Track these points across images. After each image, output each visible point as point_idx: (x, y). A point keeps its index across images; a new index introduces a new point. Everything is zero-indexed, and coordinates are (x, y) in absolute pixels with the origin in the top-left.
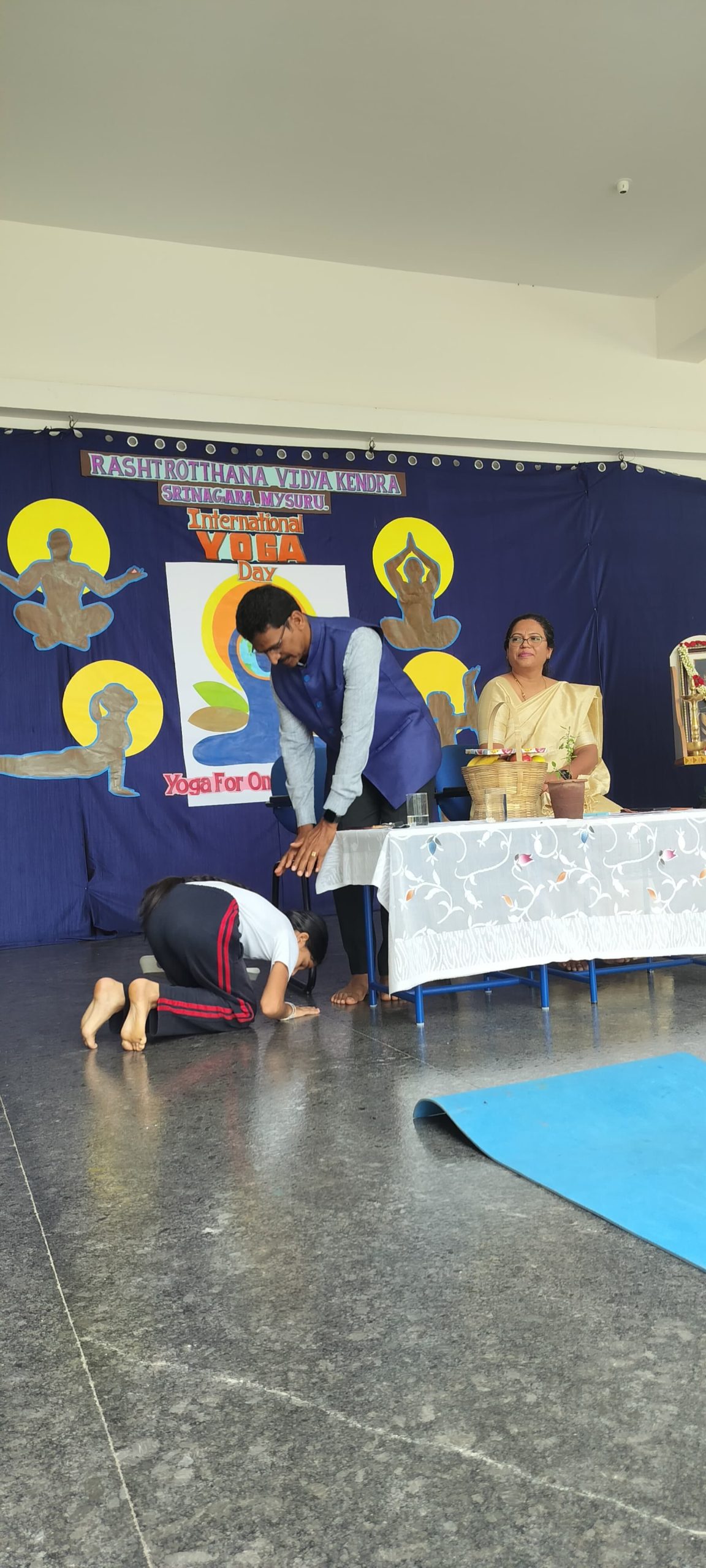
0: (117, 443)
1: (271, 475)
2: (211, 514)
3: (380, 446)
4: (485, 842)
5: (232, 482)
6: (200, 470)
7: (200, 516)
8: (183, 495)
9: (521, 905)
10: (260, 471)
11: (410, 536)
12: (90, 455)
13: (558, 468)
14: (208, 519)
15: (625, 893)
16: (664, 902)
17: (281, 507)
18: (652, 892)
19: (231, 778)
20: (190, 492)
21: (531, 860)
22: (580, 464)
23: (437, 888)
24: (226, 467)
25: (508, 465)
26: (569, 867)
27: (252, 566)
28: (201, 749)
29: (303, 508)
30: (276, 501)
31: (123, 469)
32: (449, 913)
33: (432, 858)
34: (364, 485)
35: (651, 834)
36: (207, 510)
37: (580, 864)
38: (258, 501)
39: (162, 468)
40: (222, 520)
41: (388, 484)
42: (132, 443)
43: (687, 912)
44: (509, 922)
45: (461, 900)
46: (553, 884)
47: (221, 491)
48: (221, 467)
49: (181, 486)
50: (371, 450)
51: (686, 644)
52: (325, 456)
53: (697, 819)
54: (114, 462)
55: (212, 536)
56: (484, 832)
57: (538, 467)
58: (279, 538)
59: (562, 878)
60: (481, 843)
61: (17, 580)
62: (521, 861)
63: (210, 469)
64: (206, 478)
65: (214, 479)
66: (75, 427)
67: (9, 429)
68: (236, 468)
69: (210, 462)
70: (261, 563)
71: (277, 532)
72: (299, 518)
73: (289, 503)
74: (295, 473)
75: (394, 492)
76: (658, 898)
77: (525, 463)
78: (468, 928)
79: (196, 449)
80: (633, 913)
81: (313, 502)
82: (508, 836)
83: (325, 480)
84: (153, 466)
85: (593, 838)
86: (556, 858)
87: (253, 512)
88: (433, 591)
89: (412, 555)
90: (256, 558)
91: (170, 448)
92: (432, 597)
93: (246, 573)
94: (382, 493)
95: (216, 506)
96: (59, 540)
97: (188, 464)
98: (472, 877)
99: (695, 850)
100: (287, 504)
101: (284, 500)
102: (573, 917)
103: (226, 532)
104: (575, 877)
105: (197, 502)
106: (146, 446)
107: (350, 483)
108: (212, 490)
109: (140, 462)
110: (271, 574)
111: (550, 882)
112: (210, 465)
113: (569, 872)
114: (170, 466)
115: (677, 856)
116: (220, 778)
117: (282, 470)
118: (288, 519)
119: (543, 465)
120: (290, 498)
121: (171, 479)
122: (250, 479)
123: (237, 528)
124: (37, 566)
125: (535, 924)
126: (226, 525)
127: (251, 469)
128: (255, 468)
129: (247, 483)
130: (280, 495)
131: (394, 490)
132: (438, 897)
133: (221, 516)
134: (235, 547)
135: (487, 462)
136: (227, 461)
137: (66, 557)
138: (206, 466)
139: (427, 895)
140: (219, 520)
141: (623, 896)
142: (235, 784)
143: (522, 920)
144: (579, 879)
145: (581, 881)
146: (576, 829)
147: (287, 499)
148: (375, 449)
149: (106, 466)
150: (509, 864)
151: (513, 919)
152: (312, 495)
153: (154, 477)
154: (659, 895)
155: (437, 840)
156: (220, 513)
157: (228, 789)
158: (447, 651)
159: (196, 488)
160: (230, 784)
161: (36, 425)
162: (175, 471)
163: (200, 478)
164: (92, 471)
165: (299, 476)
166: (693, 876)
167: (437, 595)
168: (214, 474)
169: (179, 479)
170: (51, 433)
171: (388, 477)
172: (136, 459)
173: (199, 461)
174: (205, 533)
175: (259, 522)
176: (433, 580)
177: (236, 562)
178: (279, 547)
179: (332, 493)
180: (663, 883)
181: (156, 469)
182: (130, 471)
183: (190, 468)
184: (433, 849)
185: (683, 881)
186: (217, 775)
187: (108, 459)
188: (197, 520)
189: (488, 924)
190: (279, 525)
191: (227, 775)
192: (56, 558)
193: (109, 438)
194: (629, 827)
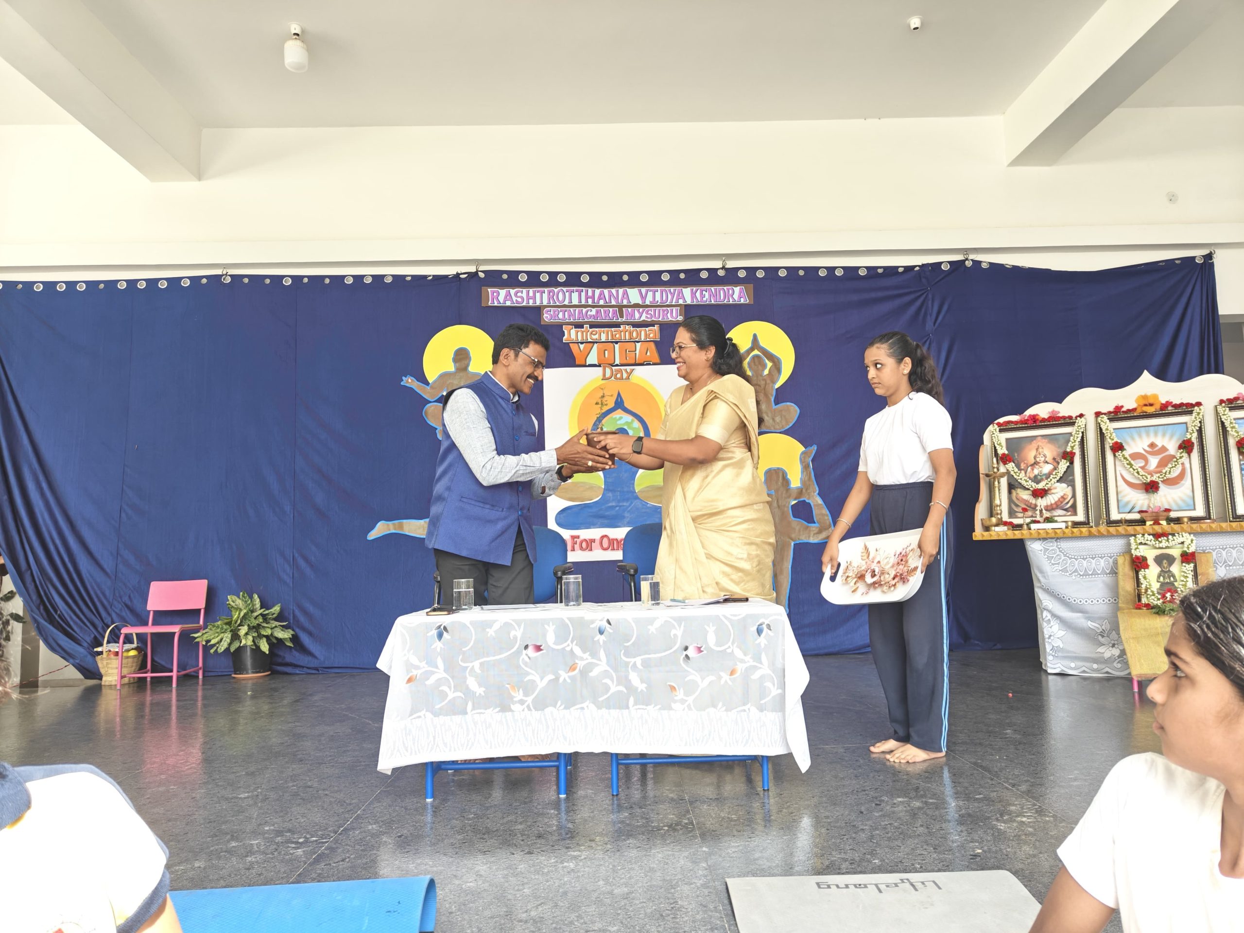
0: (512, 280)
1: (634, 295)
2: (582, 329)
3: (731, 264)
4: (495, 632)
5: (602, 302)
6: (575, 296)
7: (573, 331)
8: (561, 315)
9: (526, 694)
10: (625, 293)
11: (755, 336)
12: (489, 290)
13: (901, 270)
14: (579, 334)
15: (642, 687)
16: (685, 698)
17: (642, 319)
18: (673, 688)
19: (585, 540)
20: (566, 313)
21: (541, 650)
22: (923, 265)
23: (440, 673)
24: (598, 292)
25: (851, 271)
26: (582, 659)
27: (614, 368)
28: (562, 516)
29: (660, 319)
30: (637, 315)
31: (514, 299)
32: (449, 698)
33: (438, 645)
34: (715, 296)
35: (676, 629)
36: (579, 326)
37: (594, 654)
38: (622, 316)
39: (545, 296)
40: (591, 333)
41: (737, 295)
42: (523, 278)
43: (711, 710)
44: (511, 710)
45: (462, 686)
46: (564, 675)
47: (591, 311)
48: (594, 292)
49: (559, 309)
50: (723, 268)
51: (999, 424)
52: (682, 276)
53: (731, 615)
54: (508, 294)
55: (582, 346)
56: (495, 621)
57: (880, 271)
58: (638, 345)
59: (574, 669)
60: (491, 632)
61: (428, 388)
62: (531, 651)
63: (583, 294)
64: (580, 301)
65: (587, 301)
66: (479, 270)
67: (430, 276)
68: (606, 291)
69: (584, 289)
70: (622, 365)
71: (637, 340)
72: (656, 327)
73: (649, 316)
74: (654, 292)
75: (742, 301)
76: (680, 694)
77: (868, 268)
78: (466, 713)
79: (573, 279)
80: (650, 708)
81: (669, 315)
82: (519, 626)
83: (681, 296)
84: (538, 295)
85: (611, 631)
86: (568, 649)
87: (617, 325)
88: (774, 382)
89: (756, 352)
90: (617, 362)
91: (553, 280)
92: (773, 387)
93: (608, 374)
94: (731, 302)
95: (587, 323)
96: (462, 356)
97: (565, 291)
98: (476, 664)
99: (726, 646)
100: (647, 317)
101: (644, 315)
102: (582, 708)
103: (594, 343)
104: (589, 667)
105: (572, 320)
106: (533, 280)
107: (702, 296)
108: (584, 310)
109: (528, 293)
110: (629, 374)
111: (561, 672)
112: (584, 291)
113: (581, 664)
114: (551, 294)
115: (705, 652)
116: (575, 539)
117: (643, 290)
118: (647, 329)
119: (886, 268)
120: (650, 312)
121: (551, 304)
122: (617, 298)
123: (603, 339)
124: (444, 376)
125: (537, 714)
126: (594, 337)
127: (617, 292)
128: (621, 291)
129: (613, 303)
130: (641, 310)
131: (742, 300)
132: (439, 682)
133: (591, 330)
134: (601, 353)
135: (831, 270)
136: (598, 287)
137: (466, 368)
138: (580, 292)
139: (428, 679)
140: (588, 333)
141: (639, 690)
142: (589, 545)
143: (526, 709)
144: (591, 671)
145: (593, 674)
146: (593, 622)
147: (647, 313)
148: (726, 267)
149: (501, 299)
150: (518, 653)
151: (516, 707)
152: (668, 309)
153: (538, 303)
154: (682, 690)
155: (445, 628)
156: (590, 328)
157: (581, 548)
158: (786, 432)
159: (571, 309)
160: (584, 545)
161: (449, 271)
162: (555, 297)
163: (575, 301)
164: (490, 302)
165: (658, 295)
166: (722, 674)
167: (778, 385)
168: (587, 298)
169: (558, 304)
170: (461, 276)
171: (737, 289)
172: (524, 291)
173: (575, 288)
174: (576, 344)
175: (622, 333)
176: (775, 372)
177: (599, 366)
178: (637, 352)
179: (686, 306)
180: (686, 680)
181: (540, 297)
182: (519, 300)
183: (567, 294)
184: (440, 636)
185: (712, 678)
186: (573, 537)
187: (503, 292)
188: (571, 335)
189: (489, 711)
190: (639, 334)
191: (582, 538)
192: (458, 370)
193: (505, 276)
194: (651, 621)
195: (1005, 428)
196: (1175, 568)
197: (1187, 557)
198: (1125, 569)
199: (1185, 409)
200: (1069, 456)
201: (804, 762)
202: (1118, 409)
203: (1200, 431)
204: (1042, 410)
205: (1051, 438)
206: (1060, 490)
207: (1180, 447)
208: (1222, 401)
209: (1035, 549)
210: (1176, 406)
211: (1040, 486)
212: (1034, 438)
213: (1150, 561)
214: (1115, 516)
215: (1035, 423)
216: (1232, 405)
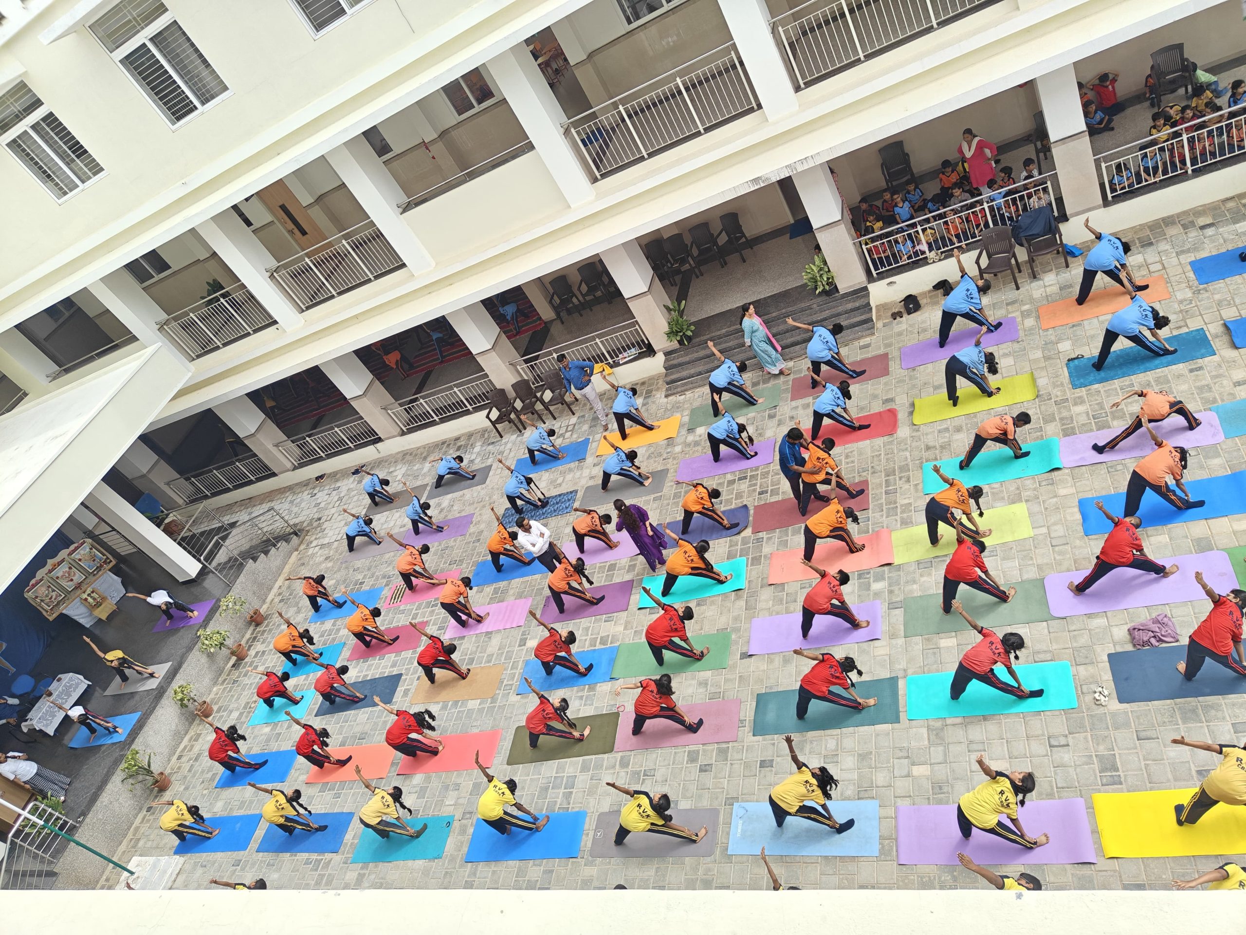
195: (28, 591)
196: (92, 595)
197: (93, 592)
198: (84, 602)
199: (63, 561)
200: (49, 587)
201: (91, 683)
202: (49, 570)
203: (70, 563)
204: (33, 582)
205: (42, 586)
206: (54, 594)
207: (69, 569)
208: (68, 555)
209: (64, 612)
210: (60, 561)
211: (50, 597)
212: (37, 588)
213: (87, 597)
214: (70, 590)
215: (34, 586)
216: (70, 554)
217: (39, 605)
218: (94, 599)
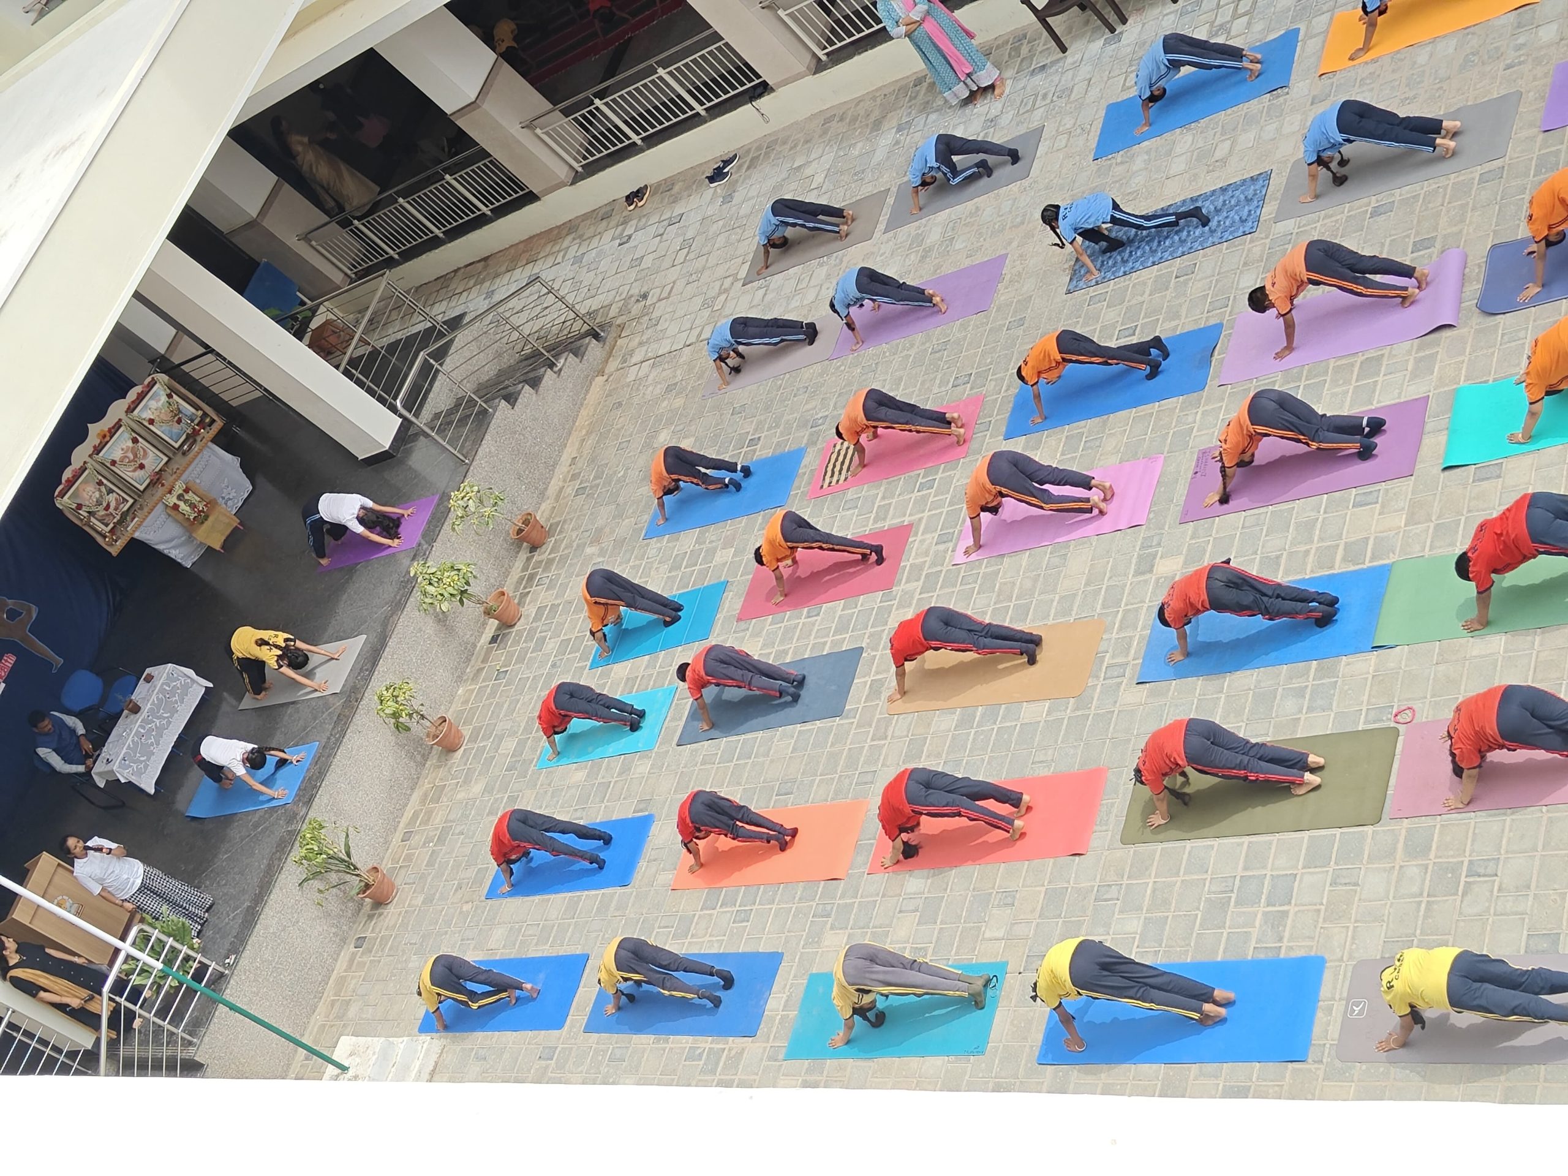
9: (153, 746)
16: (178, 705)
18: (173, 706)
23: (135, 766)
32: (143, 767)
33: (127, 762)
43: (184, 700)
51: (58, 498)
78: (149, 764)
80: (175, 716)
111: (153, 733)
113: (154, 727)
139: (135, 769)
151: (155, 751)
154: (175, 704)
166: (177, 691)
180: (173, 702)
185: (177, 695)
195: (62, 495)
196: (186, 497)
197: (187, 491)
198: (173, 513)
199: (118, 425)
200: (100, 483)
201: (211, 685)
202: (95, 447)
203: (133, 430)
204: (67, 474)
205: (85, 482)
206: (112, 498)
207: (133, 443)
208: (126, 412)
209: (137, 535)
210: (113, 427)
211: (105, 504)
212: (77, 488)
213: (178, 502)
214: (142, 488)
215: (71, 483)
216: (130, 410)
217: (88, 524)
218: (193, 506)
